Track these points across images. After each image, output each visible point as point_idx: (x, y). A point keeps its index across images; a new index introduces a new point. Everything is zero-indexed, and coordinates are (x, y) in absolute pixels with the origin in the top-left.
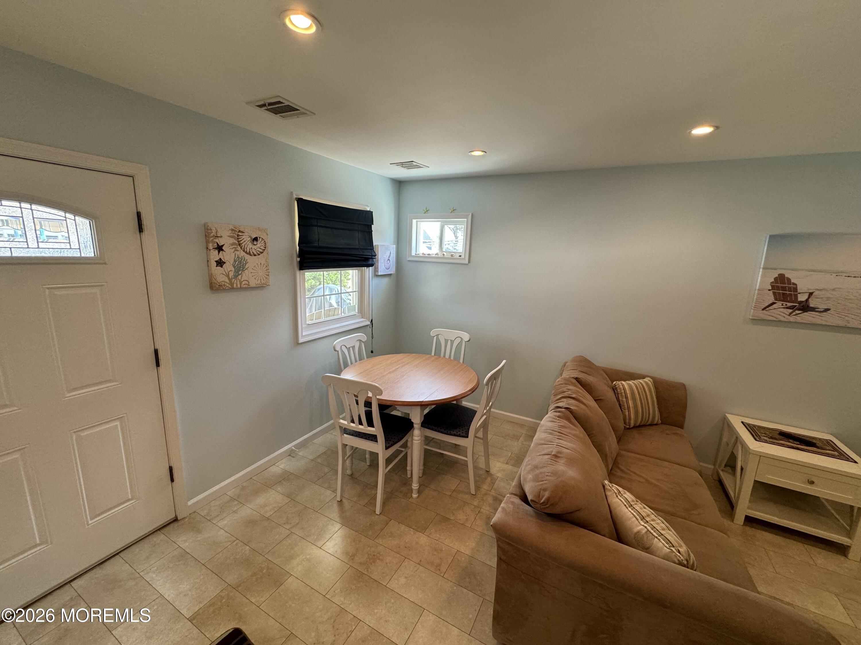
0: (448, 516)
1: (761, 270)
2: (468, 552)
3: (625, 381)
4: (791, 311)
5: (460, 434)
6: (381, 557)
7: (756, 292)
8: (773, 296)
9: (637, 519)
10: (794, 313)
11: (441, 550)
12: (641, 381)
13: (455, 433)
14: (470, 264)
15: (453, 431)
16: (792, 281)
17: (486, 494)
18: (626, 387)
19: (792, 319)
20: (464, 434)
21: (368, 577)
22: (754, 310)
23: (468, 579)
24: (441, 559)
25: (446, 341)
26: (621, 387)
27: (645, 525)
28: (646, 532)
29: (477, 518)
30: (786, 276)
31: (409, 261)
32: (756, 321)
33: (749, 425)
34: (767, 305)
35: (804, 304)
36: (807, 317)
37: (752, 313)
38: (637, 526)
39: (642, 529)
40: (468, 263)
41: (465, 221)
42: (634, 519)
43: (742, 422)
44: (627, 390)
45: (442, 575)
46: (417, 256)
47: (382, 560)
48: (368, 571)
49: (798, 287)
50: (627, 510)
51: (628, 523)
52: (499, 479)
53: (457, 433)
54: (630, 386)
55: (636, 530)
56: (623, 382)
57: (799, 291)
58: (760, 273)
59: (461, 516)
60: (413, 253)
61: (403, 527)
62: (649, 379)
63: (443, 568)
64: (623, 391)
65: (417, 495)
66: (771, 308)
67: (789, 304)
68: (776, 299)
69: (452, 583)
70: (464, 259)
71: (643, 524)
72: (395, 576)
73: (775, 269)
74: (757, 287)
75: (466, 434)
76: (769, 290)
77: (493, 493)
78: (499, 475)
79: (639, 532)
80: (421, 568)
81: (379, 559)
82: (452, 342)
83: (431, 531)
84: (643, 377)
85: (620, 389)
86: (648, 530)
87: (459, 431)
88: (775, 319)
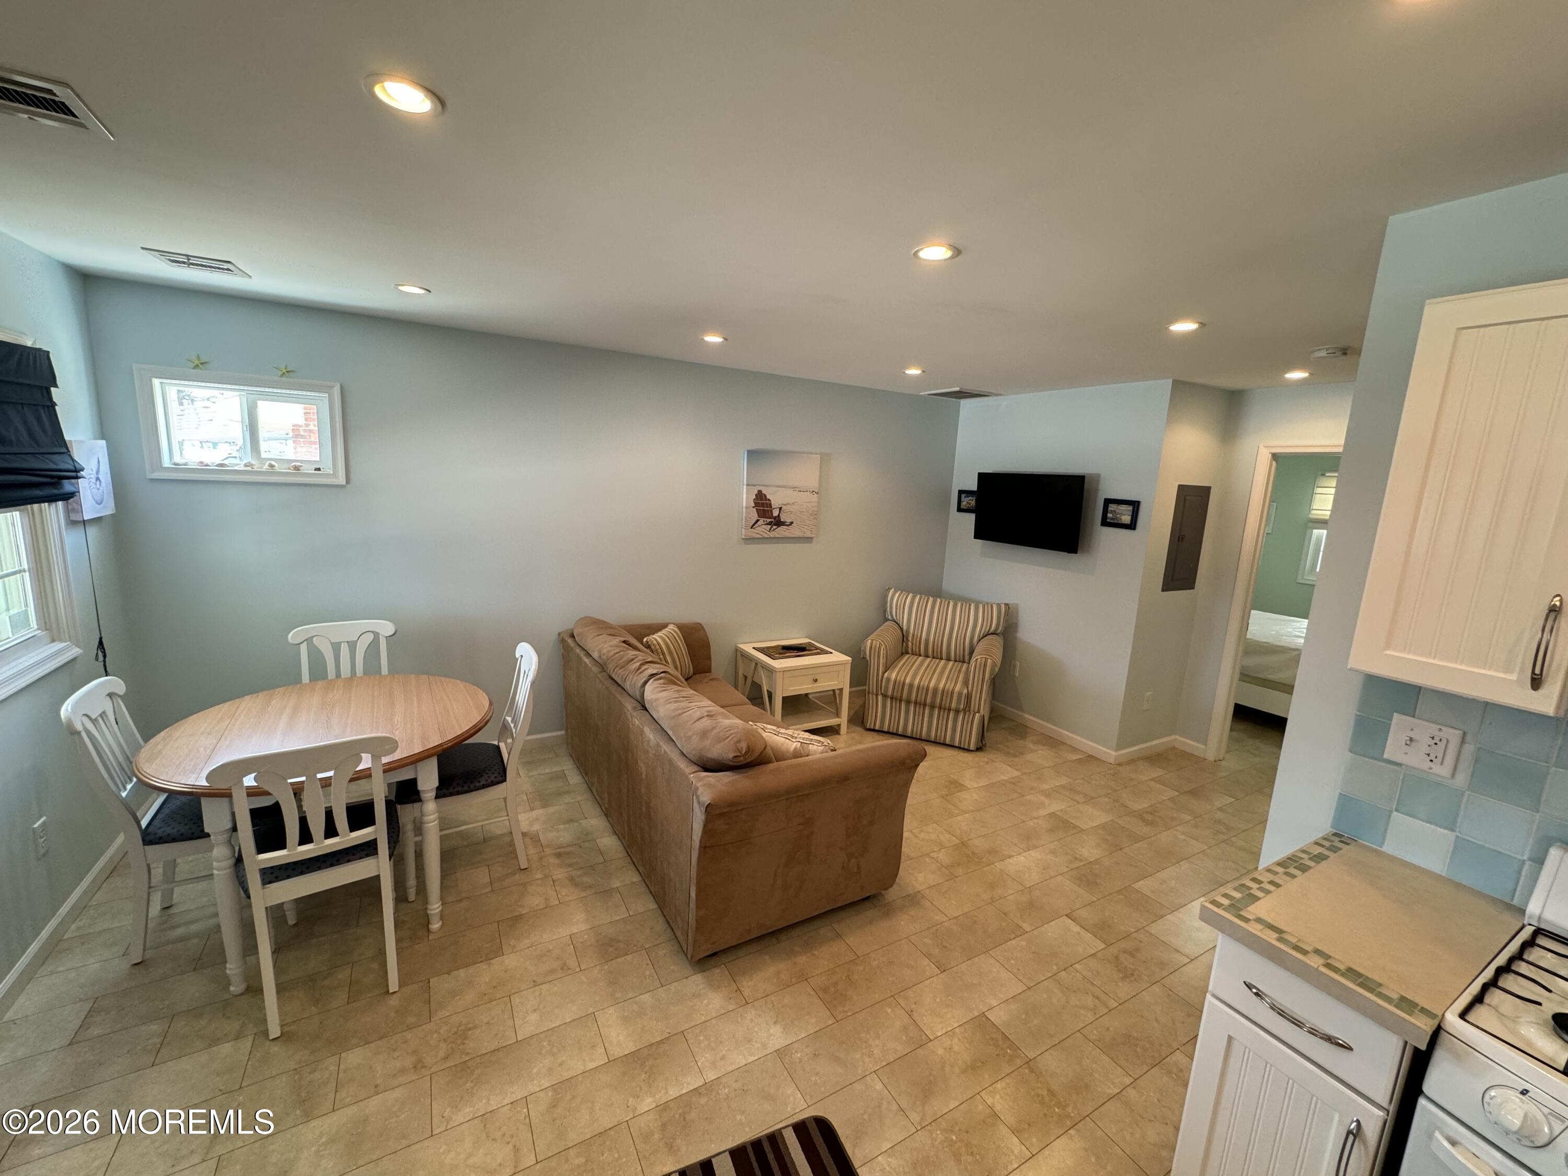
0: (517, 914)
1: (745, 487)
2: (583, 927)
3: (653, 634)
4: (769, 526)
5: (492, 781)
6: (470, 1026)
7: (744, 510)
8: (756, 513)
9: (789, 740)
10: (772, 529)
11: (549, 951)
12: (666, 629)
13: (483, 782)
14: (348, 485)
15: (479, 782)
16: (768, 497)
17: (541, 858)
18: (657, 638)
19: (772, 534)
20: (500, 779)
21: (478, 1058)
22: (745, 529)
23: (611, 949)
24: (558, 958)
25: (336, 647)
26: (655, 642)
27: (798, 740)
28: (801, 745)
29: (557, 888)
30: (763, 492)
31: (152, 480)
32: (749, 540)
33: (759, 648)
34: (753, 522)
35: (777, 519)
36: (781, 531)
37: (743, 533)
38: (792, 745)
39: (797, 745)
40: (344, 483)
41: (326, 397)
42: (787, 740)
43: (754, 648)
44: (662, 644)
45: (578, 970)
46: (177, 468)
47: (475, 1027)
48: (468, 1054)
49: (772, 503)
50: (778, 738)
51: (784, 748)
52: (540, 833)
53: (487, 781)
54: (661, 637)
55: (792, 749)
56: (654, 636)
57: (773, 507)
58: (745, 490)
59: (534, 901)
60: (166, 463)
61: (462, 973)
62: (672, 625)
63: (572, 963)
64: (658, 647)
65: (440, 923)
66: (756, 525)
67: (769, 520)
68: (759, 517)
69: (598, 967)
70: (335, 475)
71: (794, 740)
72: (518, 1022)
73: (754, 485)
74: (744, 505)
75: (502, 777)
76: (753, 507)
77: (548, 851)
78: (536, 827)
79: (795, 749)
80: (542, 987)
81: (470, 1029)
82: (352, 646)
83: (511, 943)
84: (664, 626)
85: (654, 645)
86: (802, 743)
87: (489, 777)
88: (760, 536)
